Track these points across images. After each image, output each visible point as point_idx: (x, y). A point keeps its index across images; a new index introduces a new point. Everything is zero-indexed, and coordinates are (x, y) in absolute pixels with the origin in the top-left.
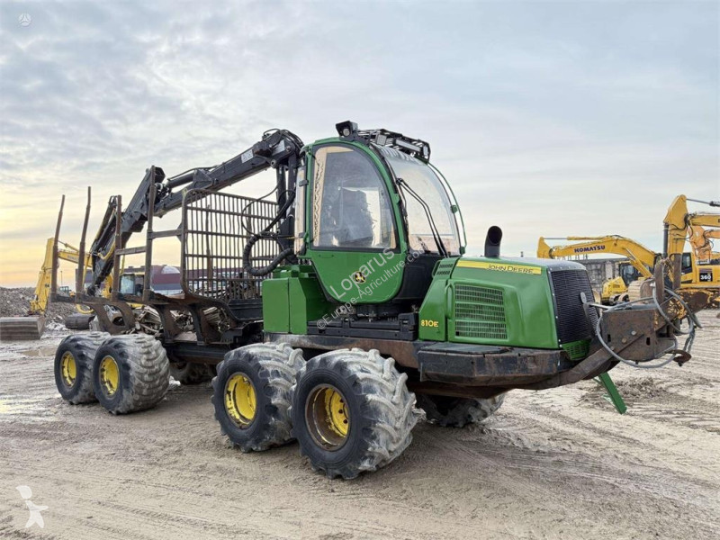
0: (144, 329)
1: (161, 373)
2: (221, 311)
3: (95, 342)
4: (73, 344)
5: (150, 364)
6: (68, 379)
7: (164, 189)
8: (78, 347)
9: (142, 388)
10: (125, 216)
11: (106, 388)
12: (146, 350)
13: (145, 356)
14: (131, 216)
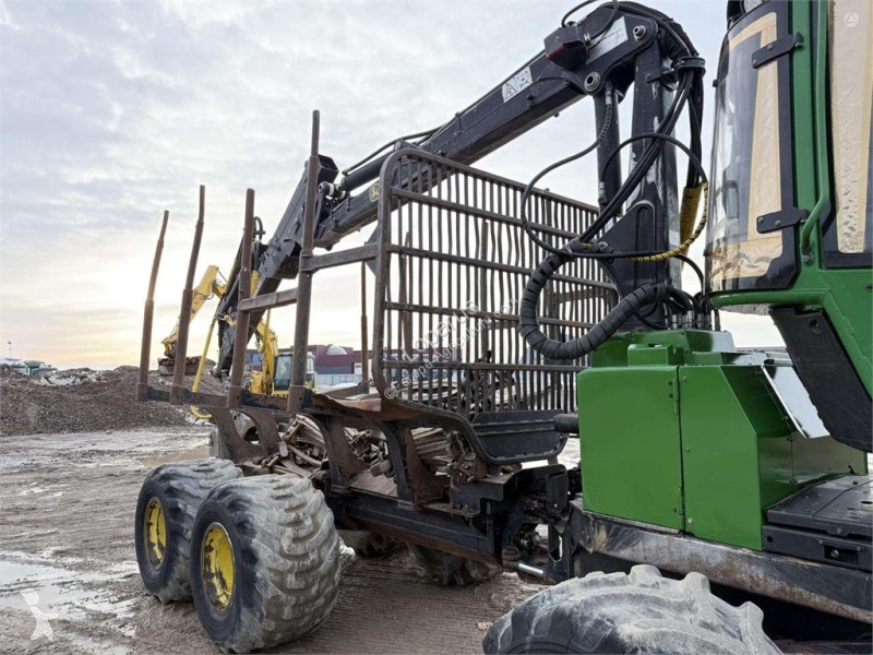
0: (295, 455)
1: (323, 569)
2: (453, 437)
3: (202, 482)
4: (163, 485)
5: (299, 549)
6: (156, 548)
7: (337, 193)
8: (172, 491)
9: (281, 605)
10: (270, 251)
11: (212, 587)
12: (293, 515)
13: (289, 531)
14: (279, 249)
